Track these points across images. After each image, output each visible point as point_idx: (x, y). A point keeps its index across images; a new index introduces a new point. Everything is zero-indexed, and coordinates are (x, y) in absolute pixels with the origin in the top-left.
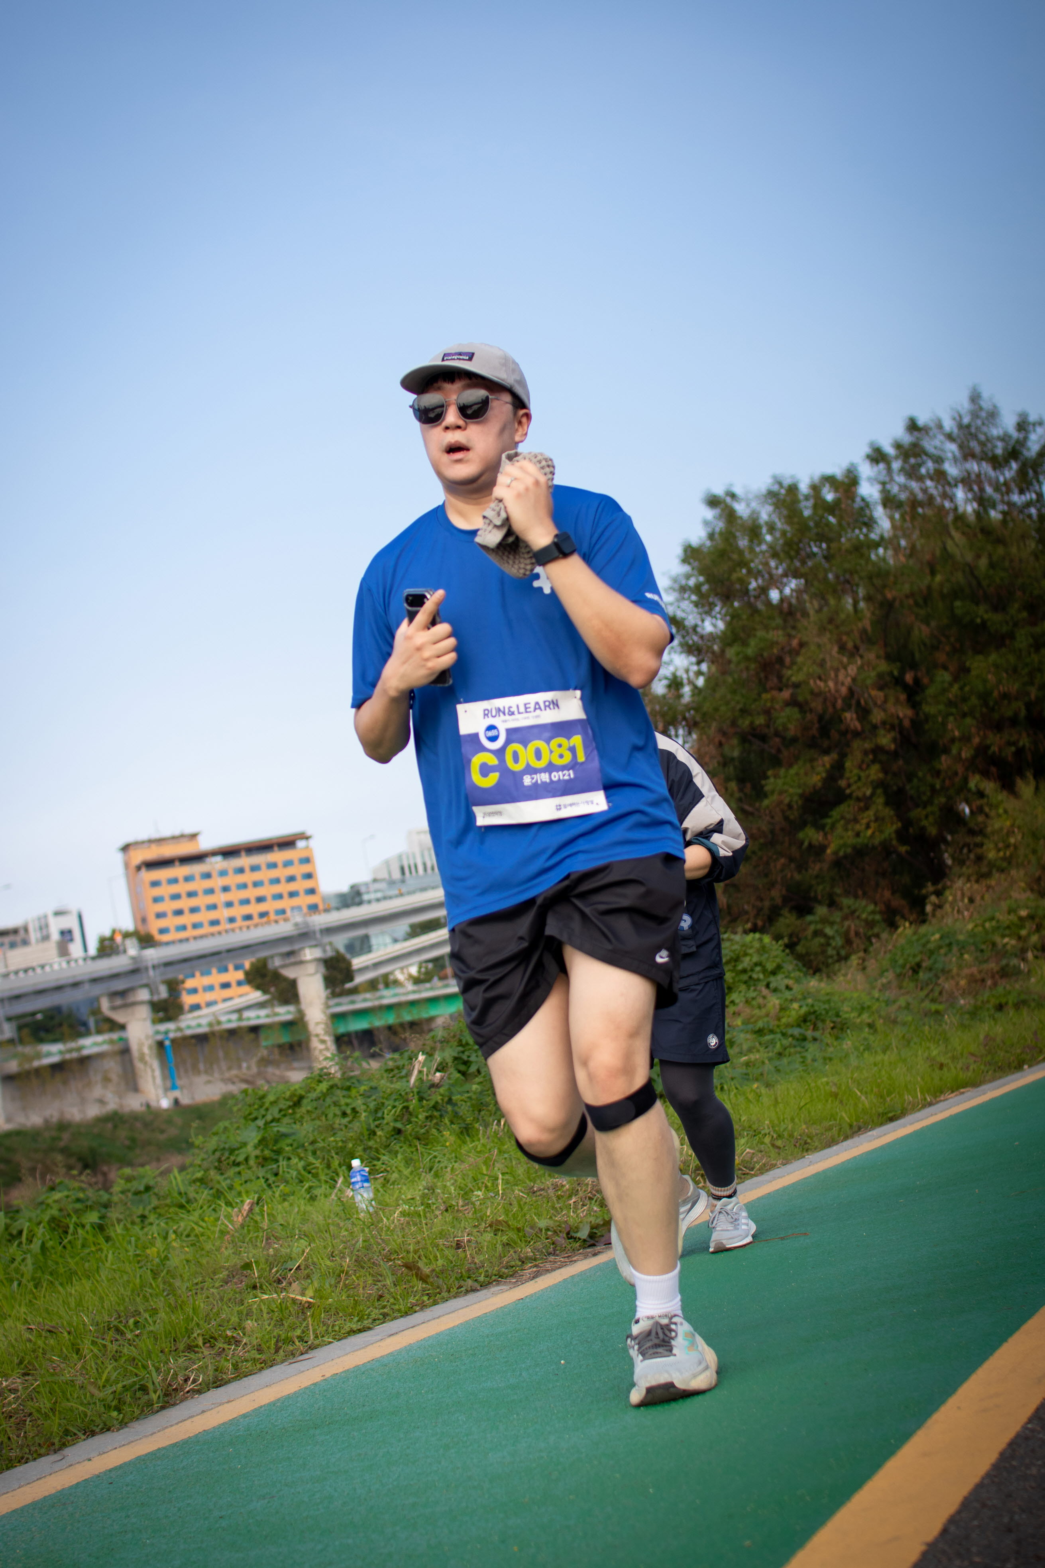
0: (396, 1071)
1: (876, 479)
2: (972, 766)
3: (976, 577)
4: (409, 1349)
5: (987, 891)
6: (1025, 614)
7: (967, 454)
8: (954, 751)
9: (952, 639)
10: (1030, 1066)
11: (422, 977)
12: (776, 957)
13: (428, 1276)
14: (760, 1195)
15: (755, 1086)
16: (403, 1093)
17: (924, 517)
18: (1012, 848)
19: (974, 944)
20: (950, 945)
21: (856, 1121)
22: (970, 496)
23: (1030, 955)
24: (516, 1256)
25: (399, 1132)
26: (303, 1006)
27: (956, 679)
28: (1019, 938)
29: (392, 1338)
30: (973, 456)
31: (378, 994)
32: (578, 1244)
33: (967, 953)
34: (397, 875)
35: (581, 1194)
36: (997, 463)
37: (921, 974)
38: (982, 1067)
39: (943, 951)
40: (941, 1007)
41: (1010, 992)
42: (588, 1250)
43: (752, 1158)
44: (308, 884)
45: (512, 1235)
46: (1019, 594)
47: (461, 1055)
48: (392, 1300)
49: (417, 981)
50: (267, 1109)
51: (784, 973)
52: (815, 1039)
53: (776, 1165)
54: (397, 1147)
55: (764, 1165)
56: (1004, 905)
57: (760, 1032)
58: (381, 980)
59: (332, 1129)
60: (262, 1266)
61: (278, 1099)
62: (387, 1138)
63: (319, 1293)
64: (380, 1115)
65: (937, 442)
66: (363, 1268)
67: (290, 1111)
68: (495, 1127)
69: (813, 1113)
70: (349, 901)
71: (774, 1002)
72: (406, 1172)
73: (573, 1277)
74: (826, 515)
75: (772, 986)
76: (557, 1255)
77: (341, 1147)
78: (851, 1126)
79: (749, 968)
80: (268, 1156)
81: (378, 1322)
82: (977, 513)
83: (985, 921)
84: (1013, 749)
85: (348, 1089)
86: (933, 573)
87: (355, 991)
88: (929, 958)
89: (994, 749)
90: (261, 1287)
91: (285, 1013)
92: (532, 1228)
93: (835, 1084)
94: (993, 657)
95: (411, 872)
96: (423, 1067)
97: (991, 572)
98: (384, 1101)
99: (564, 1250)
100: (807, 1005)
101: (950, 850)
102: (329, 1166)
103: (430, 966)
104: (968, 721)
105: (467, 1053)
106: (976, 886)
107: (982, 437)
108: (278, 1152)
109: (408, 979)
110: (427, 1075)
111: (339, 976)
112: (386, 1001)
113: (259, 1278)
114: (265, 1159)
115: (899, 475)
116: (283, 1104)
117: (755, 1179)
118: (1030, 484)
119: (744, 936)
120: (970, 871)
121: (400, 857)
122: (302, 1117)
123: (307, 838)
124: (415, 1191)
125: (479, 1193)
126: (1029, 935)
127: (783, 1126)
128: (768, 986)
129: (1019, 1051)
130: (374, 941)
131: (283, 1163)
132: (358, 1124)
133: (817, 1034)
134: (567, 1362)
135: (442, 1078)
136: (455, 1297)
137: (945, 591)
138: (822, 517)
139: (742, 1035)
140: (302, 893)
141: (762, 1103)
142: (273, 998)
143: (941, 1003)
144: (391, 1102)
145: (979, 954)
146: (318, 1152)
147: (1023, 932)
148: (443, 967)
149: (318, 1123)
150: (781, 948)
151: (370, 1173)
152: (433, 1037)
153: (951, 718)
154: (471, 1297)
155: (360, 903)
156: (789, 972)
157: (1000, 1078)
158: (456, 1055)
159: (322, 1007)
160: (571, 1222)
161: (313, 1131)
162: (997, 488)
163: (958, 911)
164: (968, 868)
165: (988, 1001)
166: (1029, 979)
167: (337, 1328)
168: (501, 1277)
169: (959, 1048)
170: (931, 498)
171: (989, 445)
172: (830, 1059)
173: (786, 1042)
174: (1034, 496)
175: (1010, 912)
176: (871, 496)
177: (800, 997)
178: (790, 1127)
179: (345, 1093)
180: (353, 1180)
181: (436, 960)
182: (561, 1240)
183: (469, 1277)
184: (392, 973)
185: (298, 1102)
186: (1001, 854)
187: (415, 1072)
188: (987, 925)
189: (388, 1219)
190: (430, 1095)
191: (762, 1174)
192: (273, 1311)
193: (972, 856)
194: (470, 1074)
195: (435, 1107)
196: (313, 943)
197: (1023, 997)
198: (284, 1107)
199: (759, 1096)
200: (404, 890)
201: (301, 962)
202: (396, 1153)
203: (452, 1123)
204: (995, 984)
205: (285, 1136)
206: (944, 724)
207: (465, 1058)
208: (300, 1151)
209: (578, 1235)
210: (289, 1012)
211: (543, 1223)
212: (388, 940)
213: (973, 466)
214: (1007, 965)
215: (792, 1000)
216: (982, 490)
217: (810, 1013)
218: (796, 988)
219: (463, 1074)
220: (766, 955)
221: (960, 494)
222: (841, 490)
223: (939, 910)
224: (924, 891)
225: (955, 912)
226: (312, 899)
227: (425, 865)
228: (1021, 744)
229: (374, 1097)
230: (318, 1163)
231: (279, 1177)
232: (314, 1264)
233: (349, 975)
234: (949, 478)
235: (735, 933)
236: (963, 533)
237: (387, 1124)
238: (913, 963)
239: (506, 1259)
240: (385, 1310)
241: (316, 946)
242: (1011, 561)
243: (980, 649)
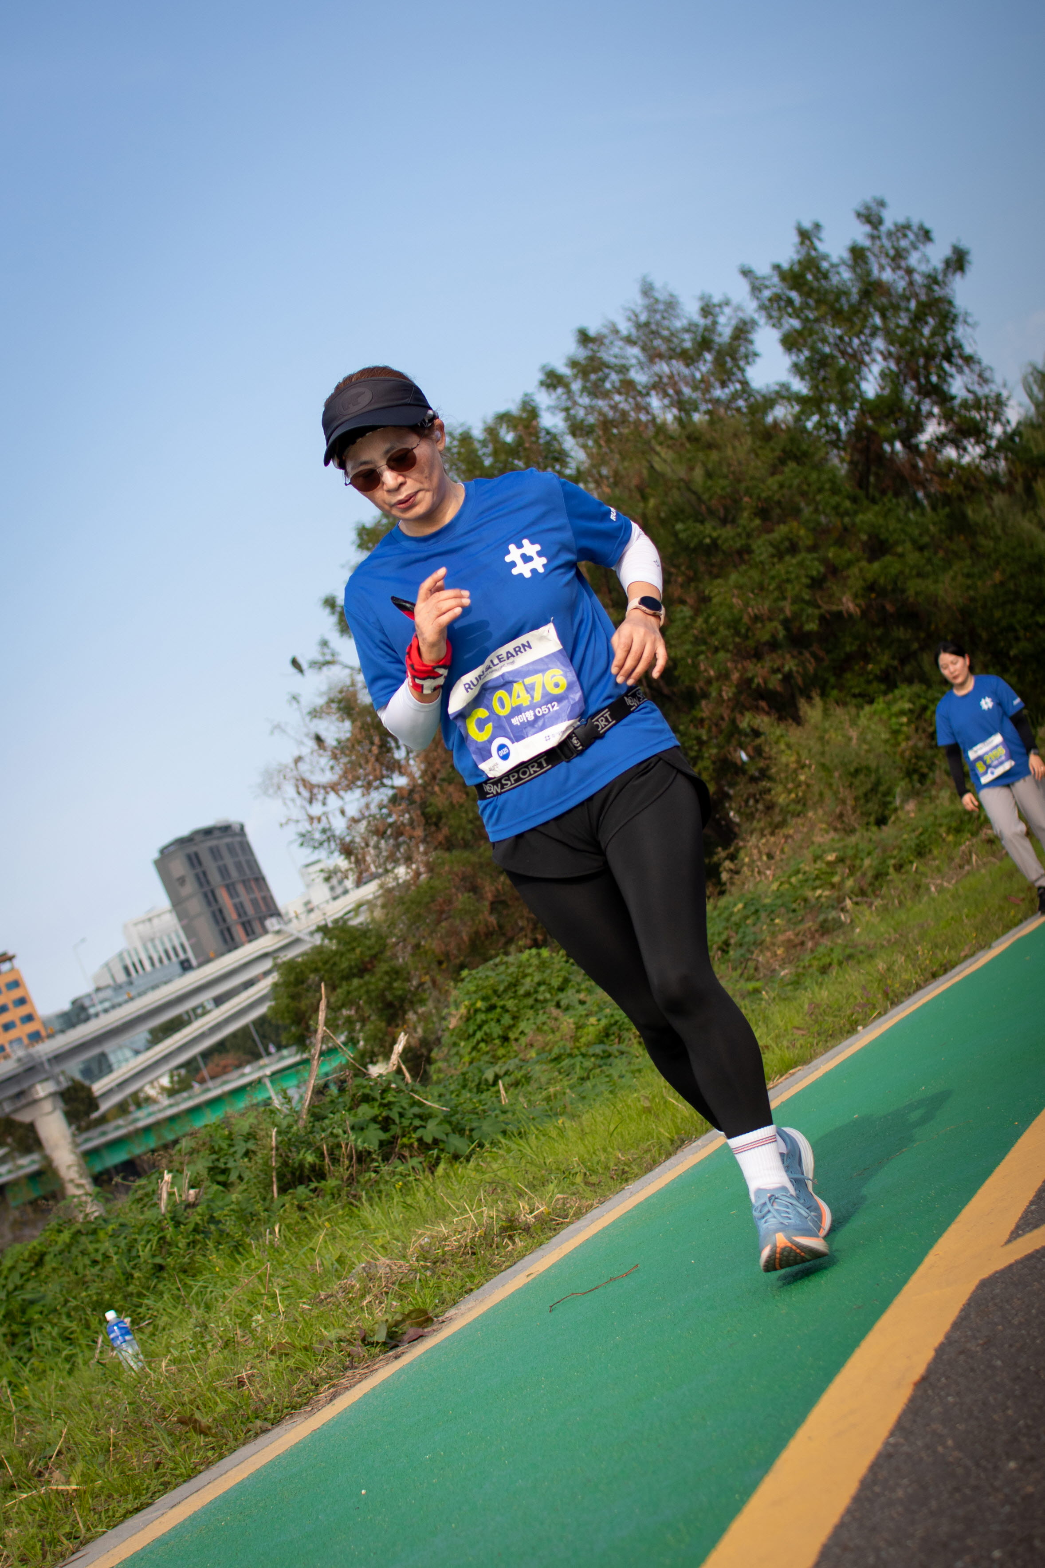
0: (146, 1200)
1: (555, 407)
2: (738, 706)
3: (695, 493)
4: (193, 1519)
5: (786, 842)
6: (757, 522)
7: (653, 356)
8: (714, 694)
9: (683, 568)
10: (864, 1027)
11: (177, 1086)
12: (560, 970)
13: (209, 1428)
14: (577, 1244)
15: (560, 1121)
16: (155, 1223)
17: (621, 437)
18: (804, 787)
19: (782, 905)
20: (757, 911)
21: (677, 1133)
22: (666, 401)
23: (848, 902)
24: (307, 1381)
25: (161, 1268)
26: (48, 1151)
27: (697, 612)
28: (833, 886)
29: (174, 1509)
30: (660, 356)
31: (131, 1117)
32: (378, 1349)
33: (778, 917)
34: (121, 978)
35: (375, 1291)
36: (688, 358)
37: (731, 953)
38: (810, 1040)
39: (749, 921)
40: (758, 984)
41: (832, 950)
42: (390, 1353)
43: (564, 1204)
44: (23, 1011)
45: (299, 1355)
46: (746, 499)
47: (216, 1163)
48: (172, 1465)
49: (171, 1092)
50: (6, 1278)
51: (573, 986)
52: (622, 1053)
53: (592, 1205)
54: (160, 1287)
55: (579, 1208)
56: (808, 854)
57: (557, 1059)
58: (130, 1101)
59: (84, 1283)
60: (15, 1461)
61: (16, 1262)
62: (148, 1279)
63: (85, 1478)
64: (134, 1253)
65: (615, 350)
66: (135, 1435)
67: (33, 1273)
68: (268, 1236)
69: (627, 1137)
70: (74, 1020)
71: (567, 1022)
72: (175, 1313)
73: (374, 1389)
74: (510, 459)
75: (563, 1003)
76: (356, 1368)
77: (97, 1301)
78: (672, 1141)
79: (532, 990)
80: (17, 1331)
81: (157, 1494)
82: (679, 420)
83: (790, 877)
84: (780, 676)
85: (94, 1232)
86: (644, 498)
87: (103, 1120)
88: (737, 933)
89: (758, 680)
90: (20, 1487)
91: (28, 1163)
92: (321, 1343)
93: (647, 1098)
94: (734, 577)
95: (137, 971)
96: (172, 1187)
97: (709, 483)
98: (137, 1236)
99: (362, 1360)
100: (606, 1017)
101: (734, 805)
102: (88, 1327)
103: (183, 1072)
104: (721, 655)
105: (222, 1160)
106: (772, 839)
107: (665, 333)
108: (28, 1324)
109: (161, 1093)
110: (180, 1196)
111: (82, 1108)
112: (141, 1124)
113: (16, 1475)
114: (14, 1335)
115: (581, 396)
116: (23, 1267)
117: (572, 1227)
118: (730, 373)
119: (519, 955)
120: (762, 824)
121: (120, 956)
122: (47, 1277)
123: (10, 959)
124: (184, 1334)
125: (259, 1317)
126: (842, 881)
127: (595, 1159)
128: (558, 1005)
129: (848, 1012)
130: (112, 1058)
131: (35, 1335)
132: (111, 1270)
133: (623, 1047)
134: (369, 1491)
135: (197, 1195)
136: (244, 1444)
137: (663, 515)
138: (506, 463)
139: (537, 1068)
140: (18, 1022)
141: (567, 1139)
142: (12, 1150)
143: (758, 980)
144: (144, 1236)
145: (791, 915)
146: (73, 1313)
147: (836, 879)
148: (198, 1070)
149: (66, 1279)
150: (564, 959)
151: (133, 1322)
152: (180, 1151)
153: (702, 657)
154: (263, 1439)
155: (87, 1019)
156: (579, 984)
157: (833, 1047)
158: (210, 1165)
159: (69, 1147)
160: (366, 1326)
161: (61, 1291)
162: (695, 388)
163: (759, 873)
164: (759, 821)
165: (810, 966)
166: (853, 929)
167: (111, 1513)
168: (294, 1408)
169: (781, 1024)
170: (624, 414)
171: (675, 340)
172: (639, 1071)
173: (588, 1064)
174: (738, 386)
175: (816, 859)
176: (556, 426)
177: (595, 1009)
178: (603, 1158)
179: (91, 1238)
180: (112, 1336)
181: (187, 1065)
182: (359, 1350)
183: (257, 1418)
184: (141, 1089)
185: (40, 1262)
186: (793, 796)
187: (165, 1195)
188: (793, 880)
189: (155, 1371)
190: (187, 1218)
191: (578, 1219)
192: (35, 1511)
193: (760, 806)
194: (232, 1184)
195: (196, 1230)
196: (44, 1076)
197: (848, 951)
198: (25, 1270)
199: (561, 1132)
200: (133, 993)
201: (35, 1102)
202: (161, 1294)
203: (219, 1243)
204: (817, 944)
205: (32, 1302)
206: (695, 666)
207: (223, 1166)
208: (51, 1316)
209: (375, 1339)
210: (33, 1162)
211: (331, 1334)
212: (128, 1053)
213: (663, 368)
214: (825, 921)
215: (587, 1015)
216: (679, 392)
217: (612, 1025)
218: (589, 999)
219: (224, 1184)
220: (548, 971)
221: (655, 402)
222: (520, 428)
223: (736, 877)
224: (715, 859)
225: (756, 874)
226: (31, 1027)
227: (151, 959)
228: (786, 668)
229: (123, 1235)
230: (74, 1326)
231: (34, 1353)
232: (76, 1444)
233: (92, 1103)
234: (639, 388)
235: (507, 954)
236: (669, 447)
237: (145, 1262)
238: (720, 943)
239: (295, 1387)
240: (166, 1479)
241: (47, 1079)
242: (729, 465)
243: (718, 572)
